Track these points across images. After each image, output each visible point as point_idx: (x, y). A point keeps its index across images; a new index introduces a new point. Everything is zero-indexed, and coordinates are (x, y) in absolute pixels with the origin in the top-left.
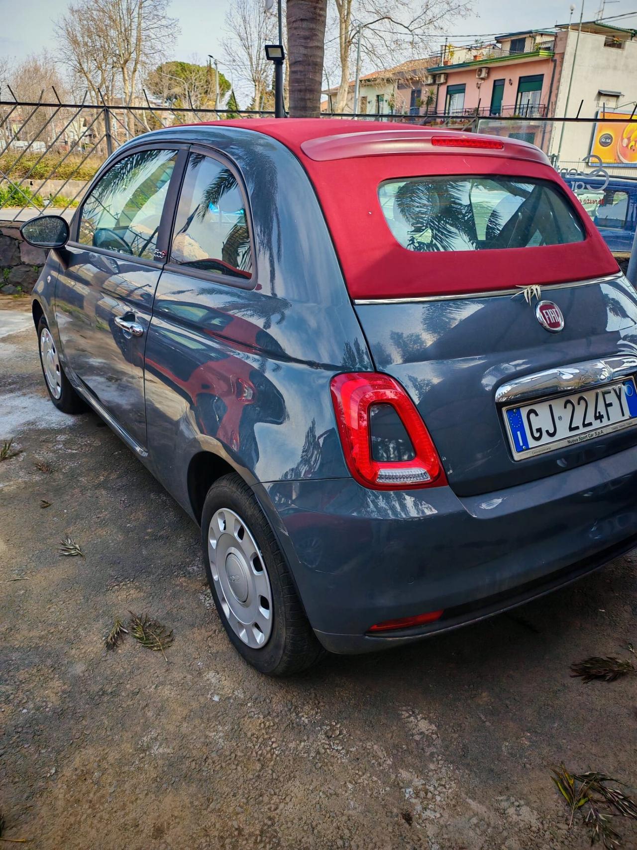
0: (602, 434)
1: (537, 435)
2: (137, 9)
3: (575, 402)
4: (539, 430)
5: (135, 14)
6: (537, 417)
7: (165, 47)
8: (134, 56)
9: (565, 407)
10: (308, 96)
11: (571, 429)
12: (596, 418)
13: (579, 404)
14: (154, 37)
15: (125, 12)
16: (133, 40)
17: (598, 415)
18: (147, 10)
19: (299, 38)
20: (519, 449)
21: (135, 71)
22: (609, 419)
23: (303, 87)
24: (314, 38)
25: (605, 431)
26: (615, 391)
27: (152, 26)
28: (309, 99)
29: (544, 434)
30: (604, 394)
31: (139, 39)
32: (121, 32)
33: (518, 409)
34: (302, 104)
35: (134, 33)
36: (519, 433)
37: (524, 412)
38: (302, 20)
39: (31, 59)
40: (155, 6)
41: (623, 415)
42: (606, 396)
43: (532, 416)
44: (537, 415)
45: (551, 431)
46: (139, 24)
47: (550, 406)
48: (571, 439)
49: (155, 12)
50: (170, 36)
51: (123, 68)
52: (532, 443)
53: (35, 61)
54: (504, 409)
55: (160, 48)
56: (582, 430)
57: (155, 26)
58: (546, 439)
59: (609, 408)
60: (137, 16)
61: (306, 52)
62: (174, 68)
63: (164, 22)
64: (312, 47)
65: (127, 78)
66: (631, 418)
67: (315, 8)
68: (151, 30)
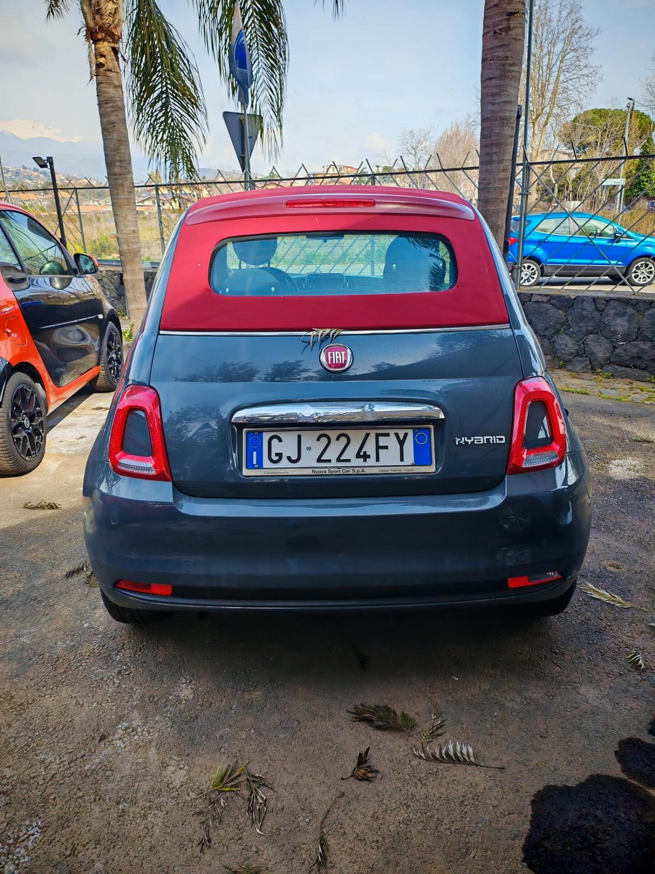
0: (363, 473)
1: (275, 458)
2: (558, 63)
3: (333, 439)
4: (280, 455)
5: (555, 69)
6: (281, 443)
7: (581, 97)
8: (547, 109)
9: (318, 439)
10: (495, 150)
11: (319, 460)
12: (358, 456)
13: (338, 439)
14: (572, 88)
15: (545, 68)
16: (548, 95)
17: (362, 453)
18: (568, 62)
19: (488, 96)
20: (250, 466)
21: (546, 124)
22: (378, 460)
23: (490, 142)
24: (502, 94)
25: (367, 471)
26: (397, 435)
27: (571, 78)
28: (496, 153)
29: (284, 459)
30: (378, 436)
31: (554, 93)
32: (538, 88)
33: (261, 433)
34: (488, 158)
35: (551, 87)
36: (255, 453)
37: (266, 436)
38: (490, 79)
39: (454, 125)
40: (578, 57)
41: (402, 459)
42: (380, 438)
43: (275, 442)
44: (280, 440)
45: (294, 457)
46: (558, 77)
47: (299, 437)
48: (317, 470)
49: (578, 63)
50: (590, 84)
51: (534, 124)
52: (266, 463)
53: (457, 126)
54: (245, 430)
55: (576, 98)
56: (334, 463)
57: (575, 76)
58: (284, 463)
59: (381, 451)
60: (557, 70)
61: (493, 109)
62: (590, 117)
63: (585, 71)
64: (499, 103)
65: (536, 132)
66: (412, 465)
67: (504, 65)
68: (570, 82)
